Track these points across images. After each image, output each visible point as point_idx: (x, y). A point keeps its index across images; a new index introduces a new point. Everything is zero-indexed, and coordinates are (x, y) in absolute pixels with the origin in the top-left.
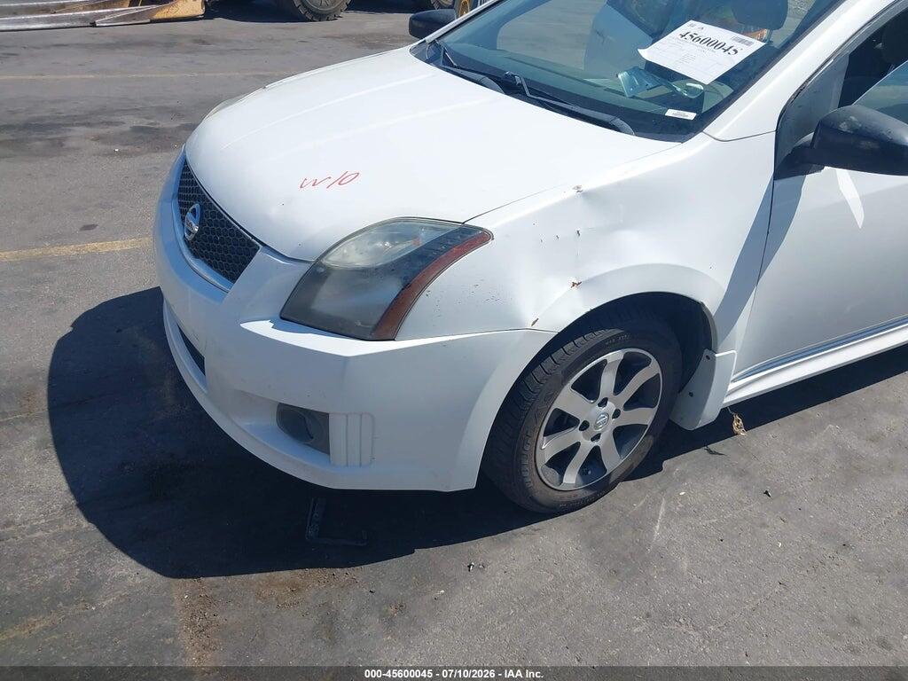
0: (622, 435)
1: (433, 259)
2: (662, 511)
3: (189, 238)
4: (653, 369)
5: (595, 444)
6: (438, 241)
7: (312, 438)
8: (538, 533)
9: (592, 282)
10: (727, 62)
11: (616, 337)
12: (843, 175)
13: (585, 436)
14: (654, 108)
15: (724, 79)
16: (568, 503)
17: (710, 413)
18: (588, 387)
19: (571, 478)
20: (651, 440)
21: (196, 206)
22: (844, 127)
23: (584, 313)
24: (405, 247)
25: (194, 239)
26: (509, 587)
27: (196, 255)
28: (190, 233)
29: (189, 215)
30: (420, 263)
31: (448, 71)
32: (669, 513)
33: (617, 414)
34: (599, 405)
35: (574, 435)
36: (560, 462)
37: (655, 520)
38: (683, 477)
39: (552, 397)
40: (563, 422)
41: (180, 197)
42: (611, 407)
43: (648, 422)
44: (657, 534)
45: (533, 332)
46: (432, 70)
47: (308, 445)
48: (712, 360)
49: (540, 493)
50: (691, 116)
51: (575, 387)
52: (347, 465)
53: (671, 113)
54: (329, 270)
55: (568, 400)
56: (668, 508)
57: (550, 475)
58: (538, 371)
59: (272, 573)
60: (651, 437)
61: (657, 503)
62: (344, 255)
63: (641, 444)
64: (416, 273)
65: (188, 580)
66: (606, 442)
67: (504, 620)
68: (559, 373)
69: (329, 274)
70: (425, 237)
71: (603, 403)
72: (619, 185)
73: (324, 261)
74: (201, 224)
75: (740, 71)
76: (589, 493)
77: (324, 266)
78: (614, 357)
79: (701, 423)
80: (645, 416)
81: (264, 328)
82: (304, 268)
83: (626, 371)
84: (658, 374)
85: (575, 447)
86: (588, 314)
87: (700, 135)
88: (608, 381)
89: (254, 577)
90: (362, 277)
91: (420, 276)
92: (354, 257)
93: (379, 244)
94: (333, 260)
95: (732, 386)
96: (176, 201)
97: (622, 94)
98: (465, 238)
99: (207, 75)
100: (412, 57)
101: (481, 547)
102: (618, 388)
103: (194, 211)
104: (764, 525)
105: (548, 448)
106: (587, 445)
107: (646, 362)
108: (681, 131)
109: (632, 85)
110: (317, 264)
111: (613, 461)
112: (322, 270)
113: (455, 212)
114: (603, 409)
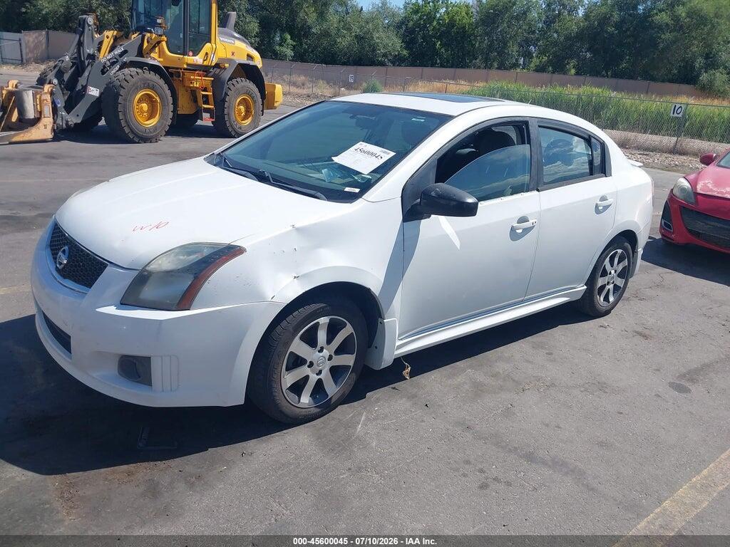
0: (336, 372)
1: (211, 263)
2: (363, 418)
3: (60, 267)
4: (348, 330)
5: (319, 377)
6: (215, 253)
7: (140, 377)
8: (287, 435)
9: (305, 276)
10: (377, 163)
11: (323, 308)
12: (442, 219)
13: (313, 372)
14: (339, 188)
15: (375, 171)
16: (305, 416)
17: (387, 359)
18: (310, 339)
19: (306, 399)
20: (354, 376)
21: (66, 248)
22: (433, 194)
23: (301, 293)
24: (194, 258)
25: (64, 268)
26: (267, 462)
27: (64, 277)
28: (61, 264)
29: (60, 253)
30: (204, 265)
31: (227, 170)
32: (368, 419)
33: (330, 358)
34: (319, 352)
35: (304, 371)
36: (297, 388)
37: (359, 424)
38: (378, 400)
39: (288, 344)
40: (297, 362)
41: (51, 246)
42: (326, 353)
43: (351, 363)
44: (358, 430)
45: (272, 304)
46: (217, 169)
47: (137, 382)
48: (382, 323)
49: (287, 409)
50: (357, 190)
51: (302, 338)
52: (163, 391)
53: (347, 189)
54: (150, 273)
55: (299, 347)
56: (367, 417)
57: (292, 397)
58: (279, 329)
59: (116, 468)
60: (354, 374)
61: (361, 414)
62: (160, 265)
63: (348, 379)
64: (201, 271)
65: (58, 476)
66: (325, 376)
67: (263, 478)
68: (291, 329)
69: (151, 275)
70: (206, 252)
71: (321, 350)
72: (315, 224)
73: (147, 268)
74: (69, 258)
75: (383, 167)
76: (318, 410)
77: (147, 271)
78: (324, 321)
79: (384, 365)
80: (348, 360)
81: (111, 310)
82: (136, 273)
83: (333, 330)
84: (352, 333)
85: (306, 378)
86: (304, 294)
87: (361, 199)
88: (322, 336)
89: (103, 470)
90: (169, 276)
91: (204, 272)
92: (166, 264)
93: (182, 257)
94: (152, 267)
95: (398, 343)
96: (49, 249)
97: (325, 181)
98: (231, 251)
99: (56, 180)
100: (205, 163)
101: (251, 445)
102: (329, 341)
103: (64, 251)
104: (423, 421)
105: (289, 379)
106: (314, 378)
107: (343, 326)
108: (351, 198)
109: (329, 175)
110: (144, 270)
111: (332, 389)
112: (146, 273)
113: (224, 238)
114: (321, 354)
